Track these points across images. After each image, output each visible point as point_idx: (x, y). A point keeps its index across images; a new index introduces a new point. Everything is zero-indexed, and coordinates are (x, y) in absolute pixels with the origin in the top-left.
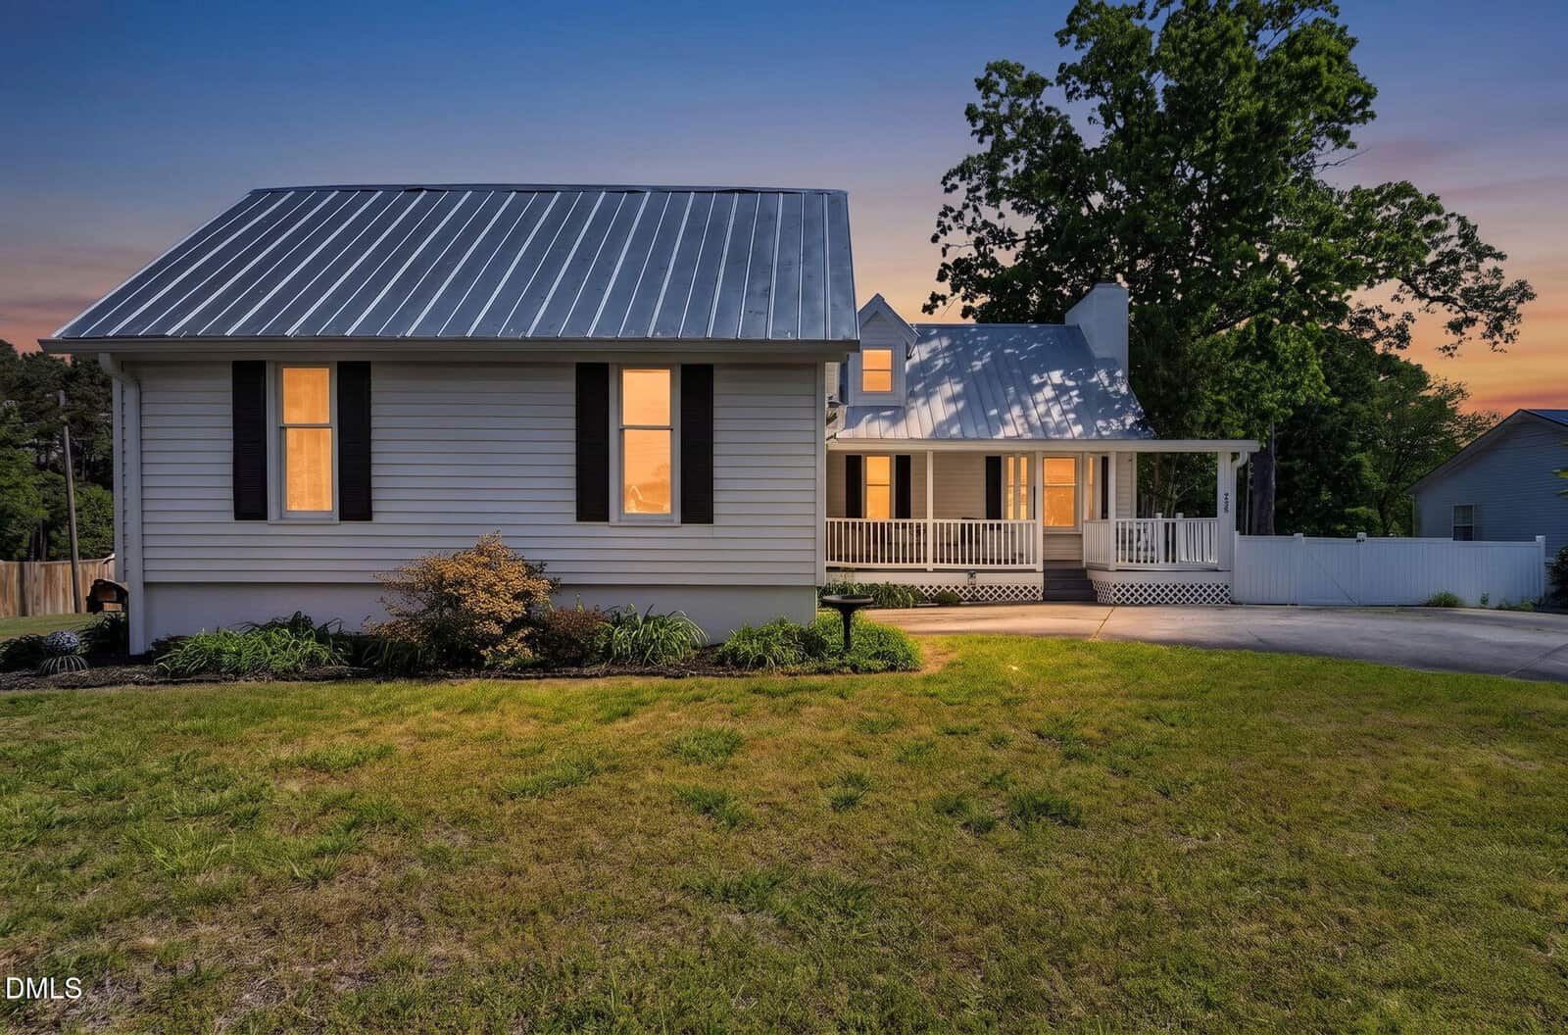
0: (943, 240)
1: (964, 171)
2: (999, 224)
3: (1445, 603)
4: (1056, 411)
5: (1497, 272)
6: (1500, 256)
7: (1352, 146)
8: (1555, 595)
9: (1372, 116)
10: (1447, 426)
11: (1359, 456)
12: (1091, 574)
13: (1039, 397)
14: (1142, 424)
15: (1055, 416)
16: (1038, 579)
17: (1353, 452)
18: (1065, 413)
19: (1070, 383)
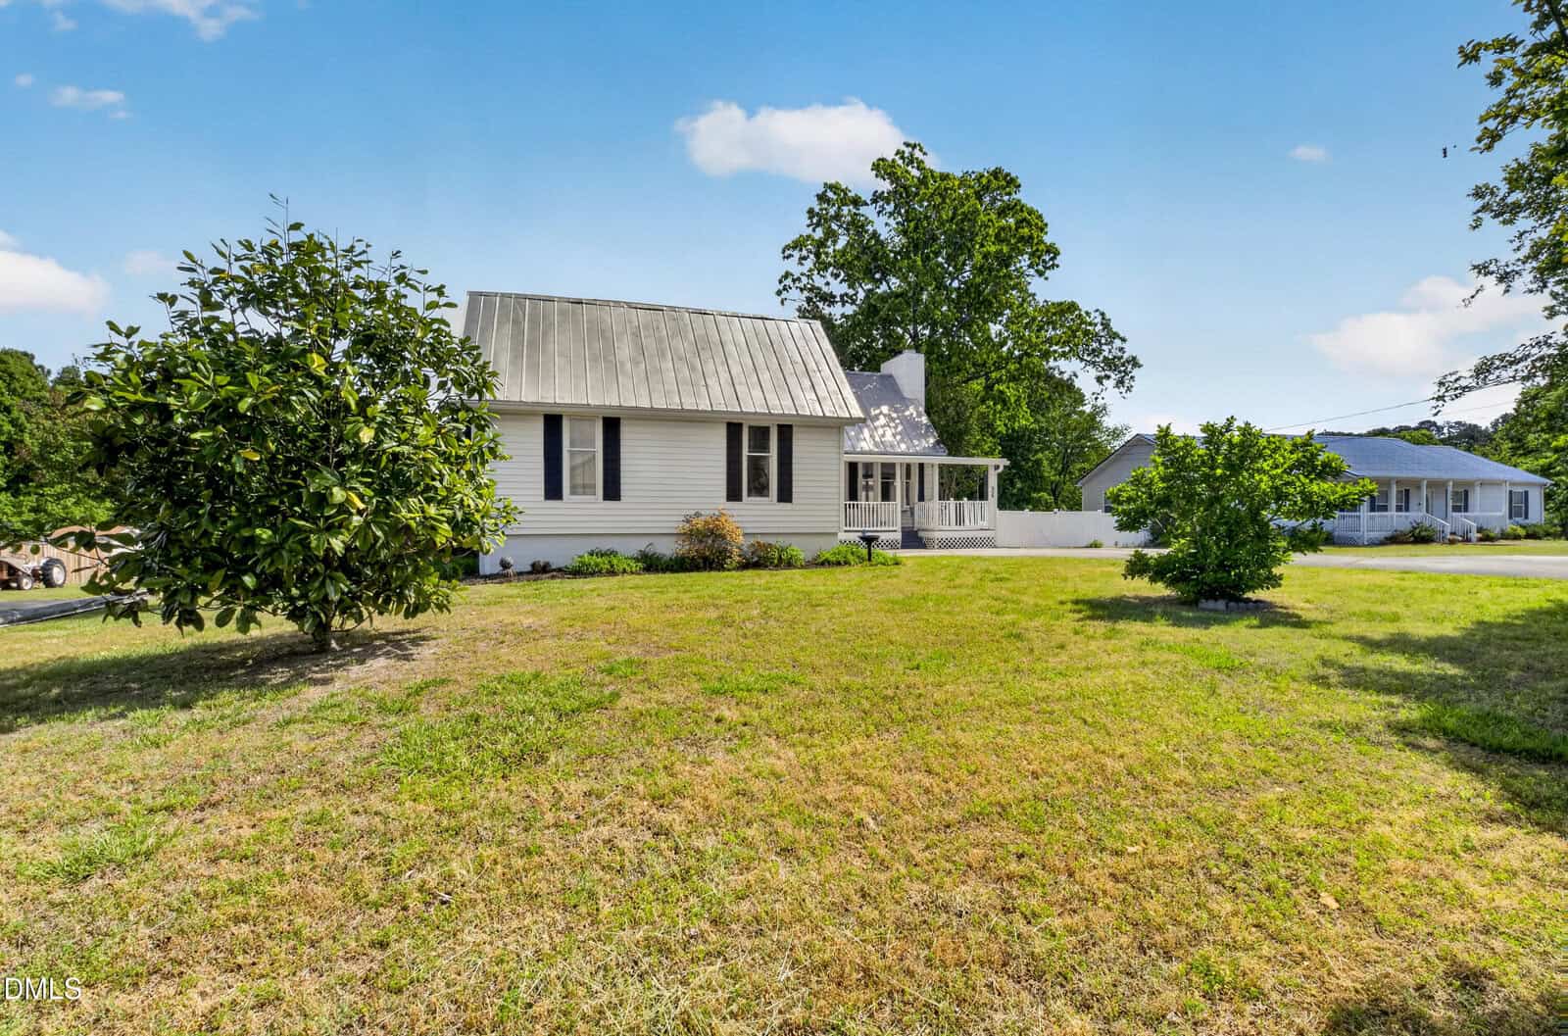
0: (785, 294)
1: (797, 245)
2: (825, 289)
3: (1095, 545)
4: (889, 433)
5: (1121, 349)
6: (1123, 340)
7: (1046, 279)
8: (1152, 541)
9: (1058, 266)
10: (1096, 434)
11: (1040, 455)
12: (921, 534)
13: (877, 424)
14: (938, 443)
15: (889, 437)
16: (898, 536)
17: (1037, 452)
18: (894, 435)
19: (894, 415)
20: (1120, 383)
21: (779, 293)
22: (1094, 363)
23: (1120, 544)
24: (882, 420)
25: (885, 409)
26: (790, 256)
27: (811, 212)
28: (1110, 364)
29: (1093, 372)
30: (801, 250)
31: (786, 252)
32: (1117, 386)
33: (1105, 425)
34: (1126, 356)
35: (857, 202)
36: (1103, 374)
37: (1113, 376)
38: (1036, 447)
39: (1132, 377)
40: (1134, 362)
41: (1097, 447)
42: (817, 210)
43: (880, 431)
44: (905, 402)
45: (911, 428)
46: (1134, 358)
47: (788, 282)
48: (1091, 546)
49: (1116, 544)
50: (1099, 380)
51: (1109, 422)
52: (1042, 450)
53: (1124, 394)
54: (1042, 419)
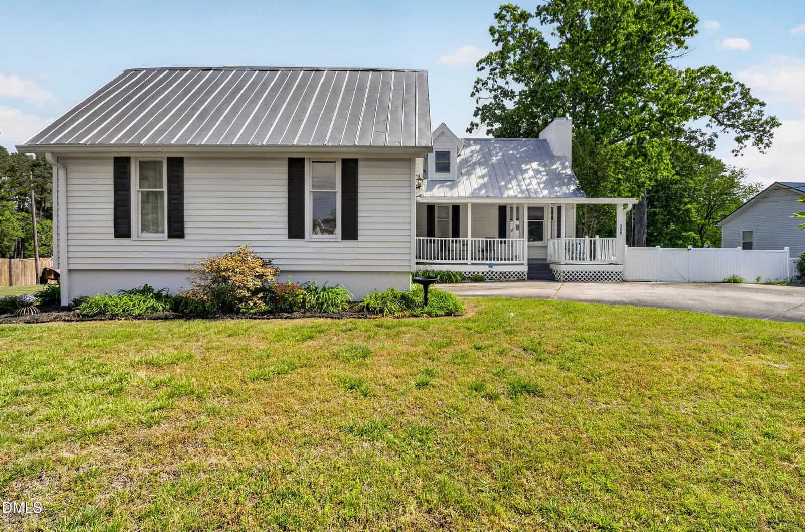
0: (477, 95)
1: (488, 60)
2: (506, 87)
3: (734, 281)
4: (535, 182)
5: (760, 113)
6: (762, 104)
7: (686, 48)
10: (735, 190)
11: (689, 206)
12: (552, 266)
13: (526, 175)
14: (578, 189)
15: (534, 185)
16: (525, 269)
17: (686, 204)
18: (539, 184)
19: (542, 169)
20: (760, 140)
21: (473, 94)
22: (733, 126)
23: (762, 281)
24: (531, 173)
25: (535, 165)
26: (483, 68)
27: (492, 31)
28: (751, 126)
29: (733, 133)
30: (491, 64)
31: (480, 66)
32: (756, 144)
33: (741, 184)
34: (764, 118)
35: (524, 16)
36: (743, 135)
37: (752, 135)
38: (686, 200)
39: (771, 135)
40: (774, 122)
41: (735, 201)
42: (496, 28)
43: (527, 181)
44: (553, 158)
45: (554, 179)
46: (773, 119)
47: (479, 86)
48: (729, 282)
49: (758, 280)
50: (738, 140)
51: (744, 182)
52: (691, 202)
53: (763, 149)
54: (691, 181)
